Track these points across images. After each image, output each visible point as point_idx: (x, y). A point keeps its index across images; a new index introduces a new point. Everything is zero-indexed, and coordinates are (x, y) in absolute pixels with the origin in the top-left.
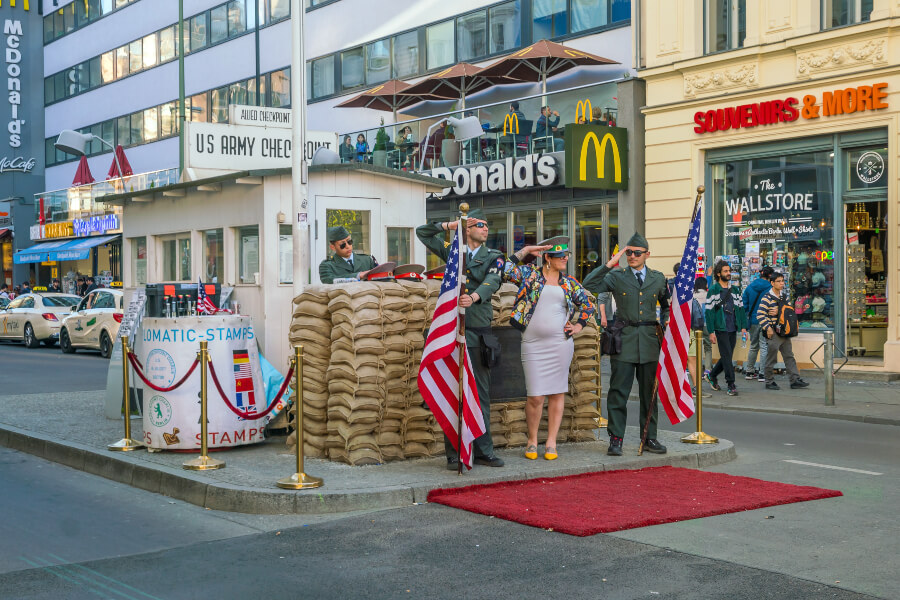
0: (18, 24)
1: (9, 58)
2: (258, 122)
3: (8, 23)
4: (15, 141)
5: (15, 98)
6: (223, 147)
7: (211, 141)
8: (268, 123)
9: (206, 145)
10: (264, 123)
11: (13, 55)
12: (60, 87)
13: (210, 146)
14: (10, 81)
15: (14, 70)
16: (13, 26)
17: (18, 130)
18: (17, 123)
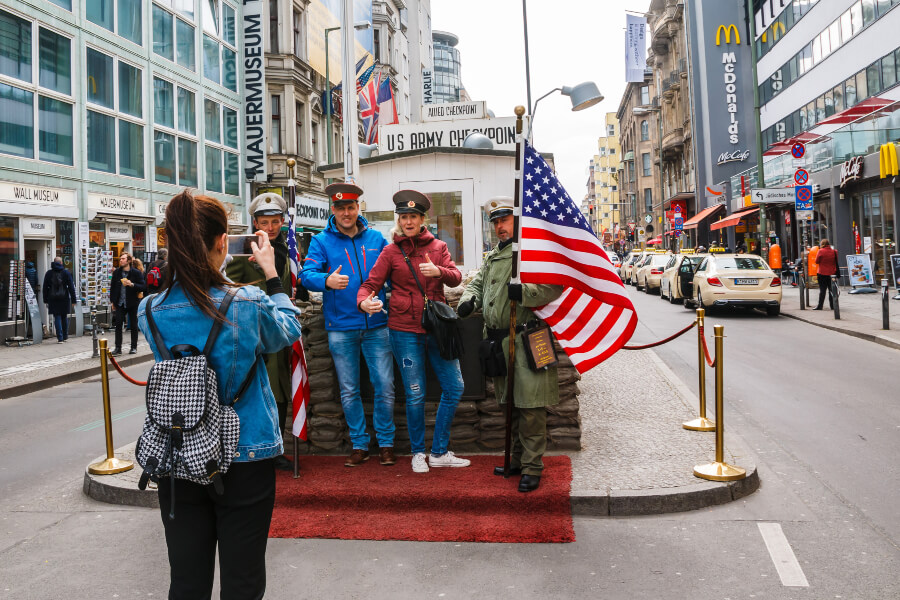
0: (732, 55)
1: (727, 81)
2: (445, 117)
3: (725, 55)
4: (734, 139)
5: (733, 108)
6: (412, 143)
7: (401, 140)
8: (455, 117)
9: (396, 144)
10: (451, 117)
12: (766, 92)
13: (400, 144)
14: (729, 96)
15: (731, 88)
16: (729, 57)
17: (736, 131)
18: (735, 127)
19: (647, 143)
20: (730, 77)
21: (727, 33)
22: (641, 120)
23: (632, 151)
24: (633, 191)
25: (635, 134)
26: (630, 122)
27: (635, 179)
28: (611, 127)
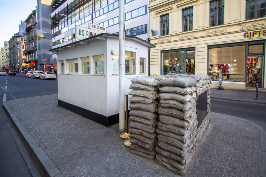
2: (96, 29)
6: (87, 35)
7: (83, 32)
8: (99, 30)
9: (82, 33)
10: (98, 29)
13: (83, 34)
19: (19, 49)
22: (17, 44)
23: (14, 50)
24: (14, 59)
25: (15, 47)
26: (13, 44)
27: (14, 56)
28: (6, 44)
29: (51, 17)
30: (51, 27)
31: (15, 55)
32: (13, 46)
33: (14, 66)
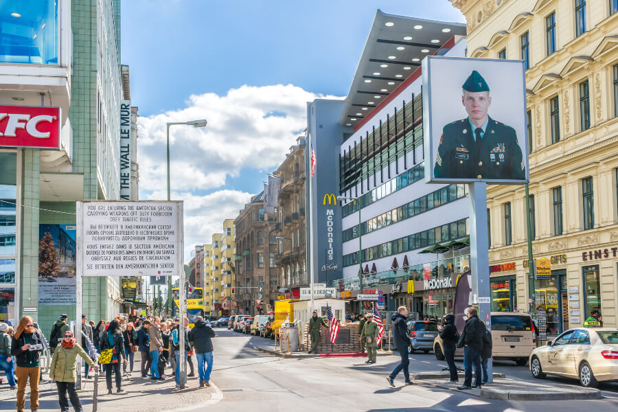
0: (332, 211)
1: (328, 225)
3: (328, 211)
4: (331, 258)
5: (331, 241)
11: (330, 224)
12: (349, 235)
14: (329, 234)
15: (330, 229)
16: (330, 212)
17: (332, 253)
18: (332, 251)
19: (262, 246)
20: (330, 223)
21: (330, 199)
22: (258, 231)
23: (249, 250)
24: (248, 277)
25: (252, 239)
26: (248, 230)
27: (250, 268)
28: (229, 229)
29: (340, 155)
30: (340, 185)
31: (253, 265)
32: (246, 236)
33: (250, 302)
